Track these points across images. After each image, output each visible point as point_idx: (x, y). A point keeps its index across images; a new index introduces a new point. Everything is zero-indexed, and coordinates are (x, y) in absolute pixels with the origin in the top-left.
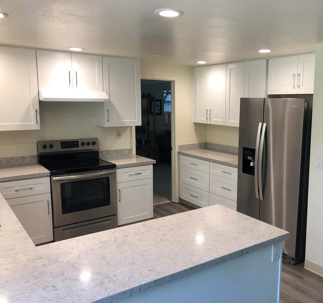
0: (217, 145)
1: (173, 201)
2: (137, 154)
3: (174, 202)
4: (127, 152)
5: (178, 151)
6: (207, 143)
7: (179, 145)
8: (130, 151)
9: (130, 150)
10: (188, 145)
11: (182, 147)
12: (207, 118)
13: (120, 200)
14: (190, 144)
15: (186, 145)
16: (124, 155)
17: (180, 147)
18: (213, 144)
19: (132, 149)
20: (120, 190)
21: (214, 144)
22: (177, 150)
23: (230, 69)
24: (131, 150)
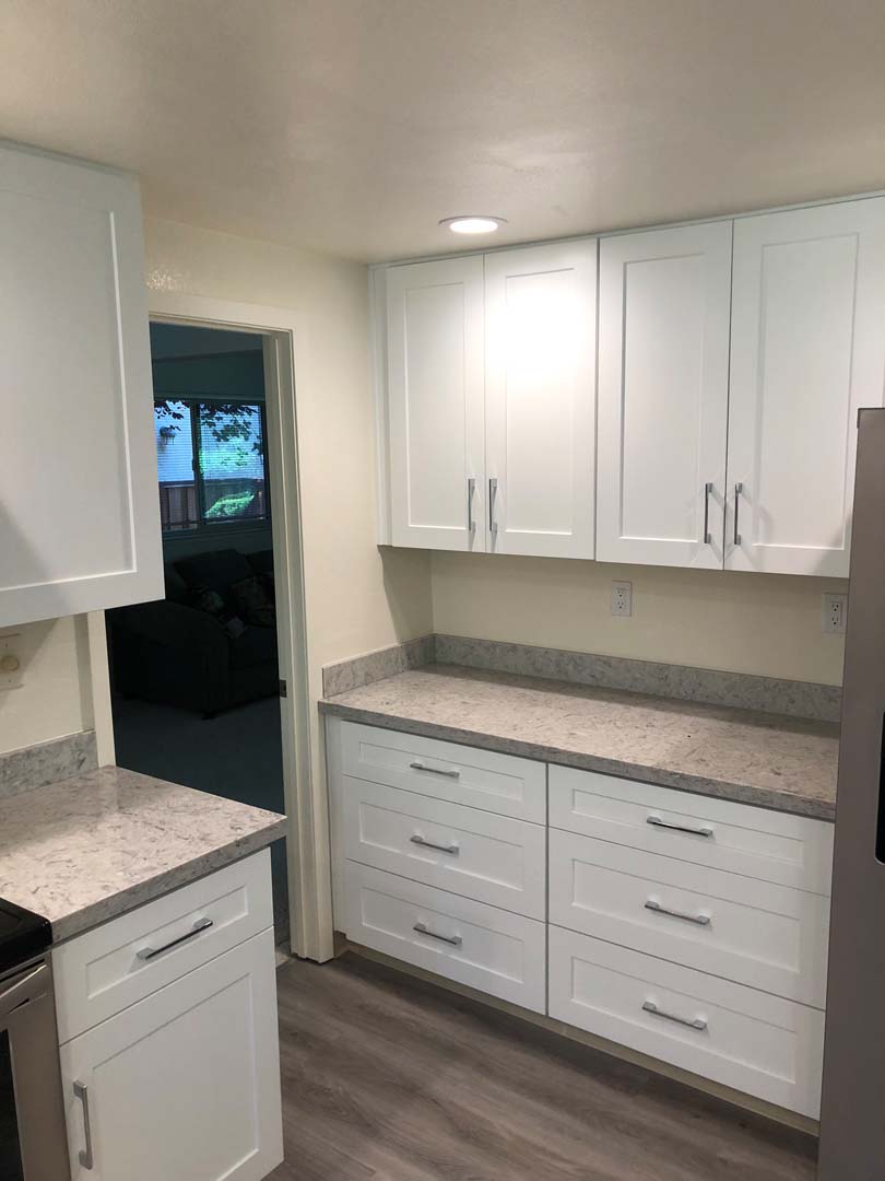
0: (494, 645)
1: (304, 957)
2: (122, 761)
3: (307, 959)
4: (65, 758)
5: (320, 698)
6: (434, 637)
7: (324, 666)
8: (82, 751)
9: (83, 746)
10: (362, 659)
11: (338, 675)
12: (471, 526)
13: (87, 1160)
14: (370, 656)
15: (353, 662)
16: (48, 783)
17: (329, 676)
18: (472, 645)
19: (92, 738)
20: (81, 1092)
21: (480, 642)
22: (316, 694)
23: (625, 264)
24: (87, 742)
